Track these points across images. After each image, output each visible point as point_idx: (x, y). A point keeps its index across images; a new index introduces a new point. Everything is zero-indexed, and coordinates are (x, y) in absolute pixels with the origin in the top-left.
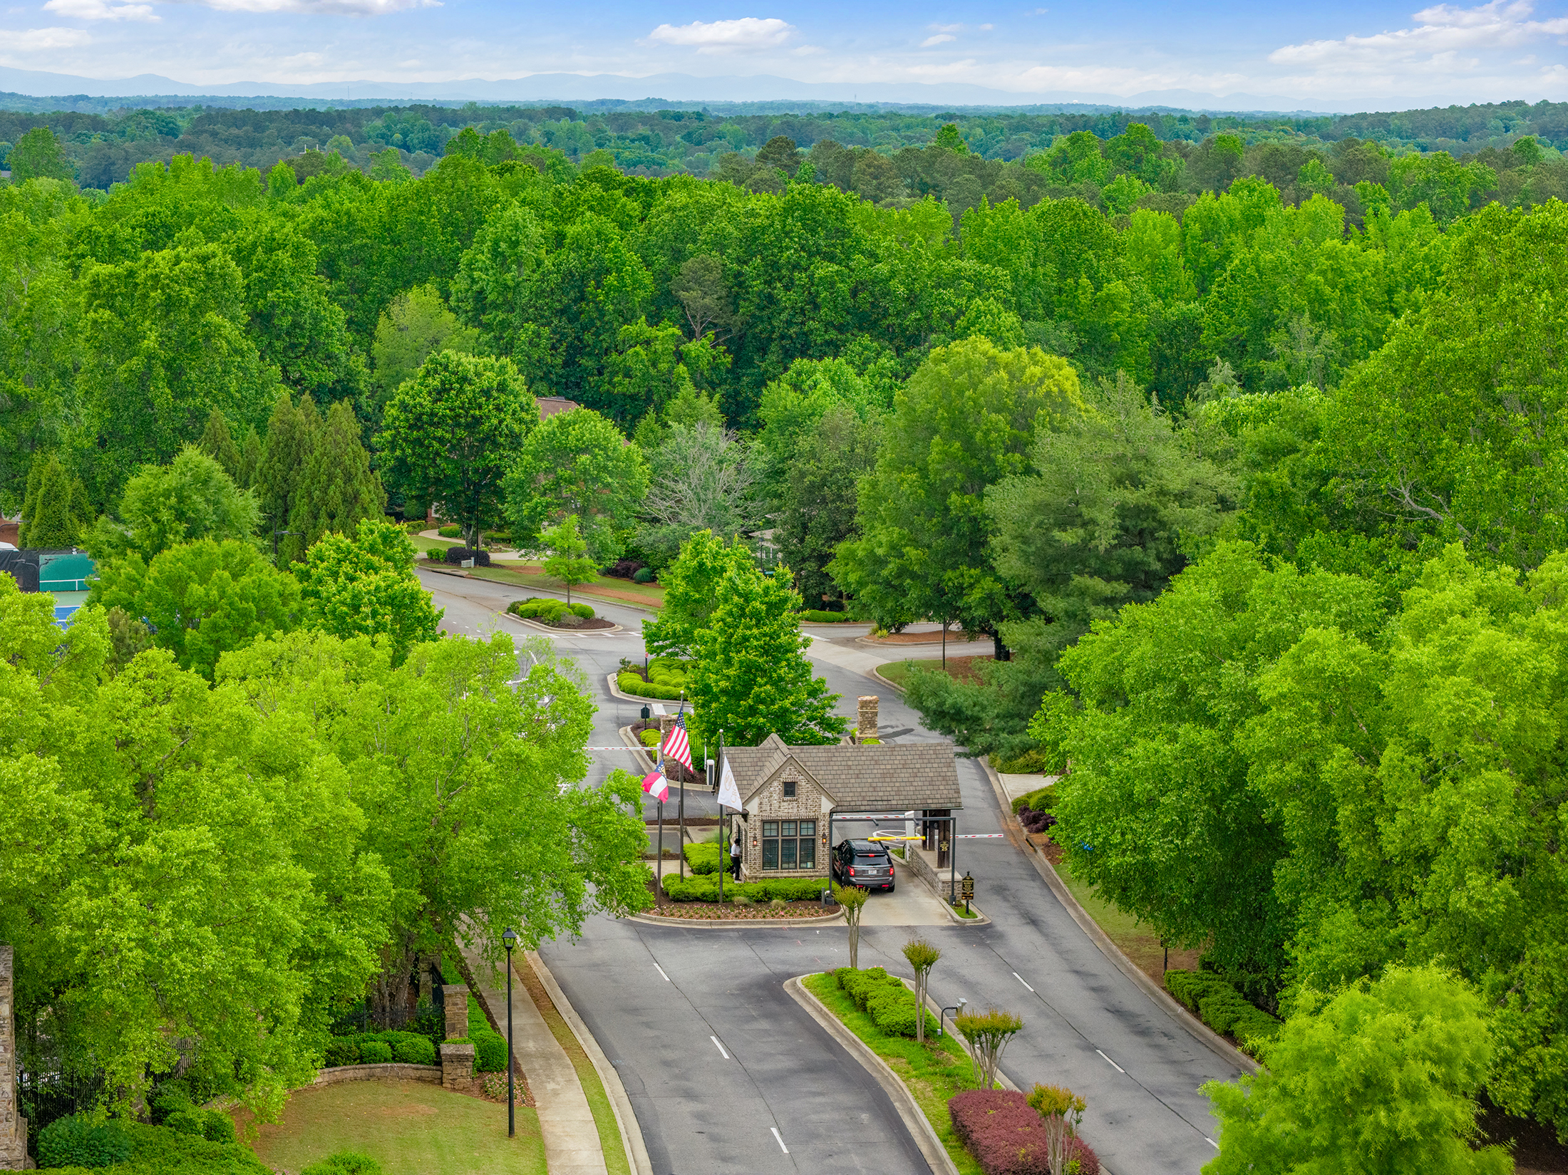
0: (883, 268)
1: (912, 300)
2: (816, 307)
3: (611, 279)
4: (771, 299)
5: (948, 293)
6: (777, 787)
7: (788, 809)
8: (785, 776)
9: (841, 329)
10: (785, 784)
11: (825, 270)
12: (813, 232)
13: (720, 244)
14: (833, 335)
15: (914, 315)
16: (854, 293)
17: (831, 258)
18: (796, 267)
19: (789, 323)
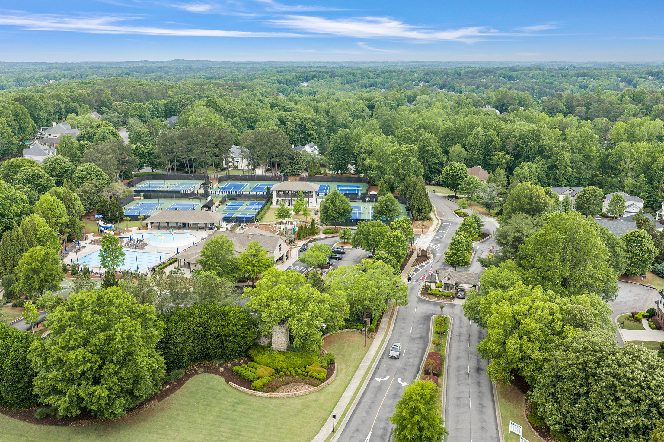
0: (545, 143)
1: (550, 150)
2: (531, 150)
3: (493, 143)
4: (523, 148)
5: (556, 149)
6: (447, 278)
7: (448, 282)
9: (535, 154)
11: (534, 143)
12: (533, 135)
13: (515, 137)
14: (533, 155)
15: (550, 153)
16: (539, 148)
17: (535, 140)
18: (529, 142)
19: (525, 153)
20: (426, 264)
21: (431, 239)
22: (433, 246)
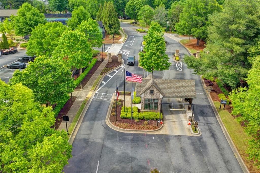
7: (151, 97)
10: (151, 90)
20: (117, 70)
21: (121, 47)
22: (123, 52)
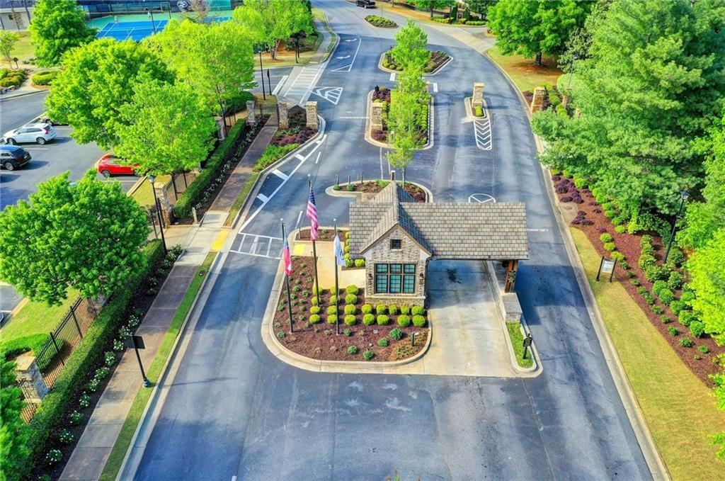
6: (386, 243)
7: (394, 257)
8: (393, 236)
10: (392, 240)
20: (304, 154)
21: (317, 76)
22: (323, 92)
